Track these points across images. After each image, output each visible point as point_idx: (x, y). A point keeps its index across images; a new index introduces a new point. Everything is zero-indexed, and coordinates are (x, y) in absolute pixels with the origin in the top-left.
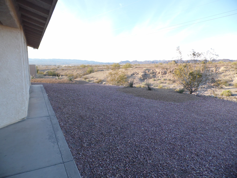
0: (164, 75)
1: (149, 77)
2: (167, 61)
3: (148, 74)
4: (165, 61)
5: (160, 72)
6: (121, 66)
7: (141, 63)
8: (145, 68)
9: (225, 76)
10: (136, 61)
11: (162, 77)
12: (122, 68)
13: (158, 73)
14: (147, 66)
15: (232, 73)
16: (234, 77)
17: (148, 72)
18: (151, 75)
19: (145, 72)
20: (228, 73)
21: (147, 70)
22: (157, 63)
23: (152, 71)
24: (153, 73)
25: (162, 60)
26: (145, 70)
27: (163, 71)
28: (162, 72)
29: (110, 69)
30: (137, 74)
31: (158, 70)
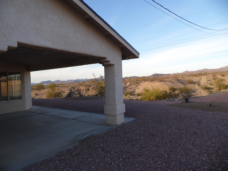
0: (87, 92)
1: (75, 95)
2: (89, 79)
3: (74, 92)
4: (87, 79)
5: (84, 89)
6: (45, 87)
7: (64, 83)
8: (70, 87)
9: (130, 89)
10: (59, 81)
11: (86, 93)
12: (47, 88)
13: (82, 90)
14: (71, 85)
15: (134, 86)
16: (136, 89)
17: (74, 90)
18: (77, 92)
19: (70, 90)
20: (132, 87)
21: (72, 88)
22: (80, 81)
23: (77, 89)
24: (78, 90)
25: (84, 79)
26: (70, 88)
27: (87, 88)
28: (85, 89)
29: (35, 90)
30: (63, 93)
31: (82, 88)
